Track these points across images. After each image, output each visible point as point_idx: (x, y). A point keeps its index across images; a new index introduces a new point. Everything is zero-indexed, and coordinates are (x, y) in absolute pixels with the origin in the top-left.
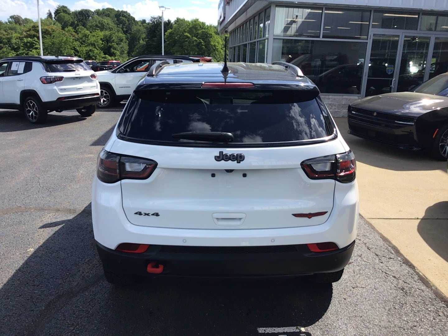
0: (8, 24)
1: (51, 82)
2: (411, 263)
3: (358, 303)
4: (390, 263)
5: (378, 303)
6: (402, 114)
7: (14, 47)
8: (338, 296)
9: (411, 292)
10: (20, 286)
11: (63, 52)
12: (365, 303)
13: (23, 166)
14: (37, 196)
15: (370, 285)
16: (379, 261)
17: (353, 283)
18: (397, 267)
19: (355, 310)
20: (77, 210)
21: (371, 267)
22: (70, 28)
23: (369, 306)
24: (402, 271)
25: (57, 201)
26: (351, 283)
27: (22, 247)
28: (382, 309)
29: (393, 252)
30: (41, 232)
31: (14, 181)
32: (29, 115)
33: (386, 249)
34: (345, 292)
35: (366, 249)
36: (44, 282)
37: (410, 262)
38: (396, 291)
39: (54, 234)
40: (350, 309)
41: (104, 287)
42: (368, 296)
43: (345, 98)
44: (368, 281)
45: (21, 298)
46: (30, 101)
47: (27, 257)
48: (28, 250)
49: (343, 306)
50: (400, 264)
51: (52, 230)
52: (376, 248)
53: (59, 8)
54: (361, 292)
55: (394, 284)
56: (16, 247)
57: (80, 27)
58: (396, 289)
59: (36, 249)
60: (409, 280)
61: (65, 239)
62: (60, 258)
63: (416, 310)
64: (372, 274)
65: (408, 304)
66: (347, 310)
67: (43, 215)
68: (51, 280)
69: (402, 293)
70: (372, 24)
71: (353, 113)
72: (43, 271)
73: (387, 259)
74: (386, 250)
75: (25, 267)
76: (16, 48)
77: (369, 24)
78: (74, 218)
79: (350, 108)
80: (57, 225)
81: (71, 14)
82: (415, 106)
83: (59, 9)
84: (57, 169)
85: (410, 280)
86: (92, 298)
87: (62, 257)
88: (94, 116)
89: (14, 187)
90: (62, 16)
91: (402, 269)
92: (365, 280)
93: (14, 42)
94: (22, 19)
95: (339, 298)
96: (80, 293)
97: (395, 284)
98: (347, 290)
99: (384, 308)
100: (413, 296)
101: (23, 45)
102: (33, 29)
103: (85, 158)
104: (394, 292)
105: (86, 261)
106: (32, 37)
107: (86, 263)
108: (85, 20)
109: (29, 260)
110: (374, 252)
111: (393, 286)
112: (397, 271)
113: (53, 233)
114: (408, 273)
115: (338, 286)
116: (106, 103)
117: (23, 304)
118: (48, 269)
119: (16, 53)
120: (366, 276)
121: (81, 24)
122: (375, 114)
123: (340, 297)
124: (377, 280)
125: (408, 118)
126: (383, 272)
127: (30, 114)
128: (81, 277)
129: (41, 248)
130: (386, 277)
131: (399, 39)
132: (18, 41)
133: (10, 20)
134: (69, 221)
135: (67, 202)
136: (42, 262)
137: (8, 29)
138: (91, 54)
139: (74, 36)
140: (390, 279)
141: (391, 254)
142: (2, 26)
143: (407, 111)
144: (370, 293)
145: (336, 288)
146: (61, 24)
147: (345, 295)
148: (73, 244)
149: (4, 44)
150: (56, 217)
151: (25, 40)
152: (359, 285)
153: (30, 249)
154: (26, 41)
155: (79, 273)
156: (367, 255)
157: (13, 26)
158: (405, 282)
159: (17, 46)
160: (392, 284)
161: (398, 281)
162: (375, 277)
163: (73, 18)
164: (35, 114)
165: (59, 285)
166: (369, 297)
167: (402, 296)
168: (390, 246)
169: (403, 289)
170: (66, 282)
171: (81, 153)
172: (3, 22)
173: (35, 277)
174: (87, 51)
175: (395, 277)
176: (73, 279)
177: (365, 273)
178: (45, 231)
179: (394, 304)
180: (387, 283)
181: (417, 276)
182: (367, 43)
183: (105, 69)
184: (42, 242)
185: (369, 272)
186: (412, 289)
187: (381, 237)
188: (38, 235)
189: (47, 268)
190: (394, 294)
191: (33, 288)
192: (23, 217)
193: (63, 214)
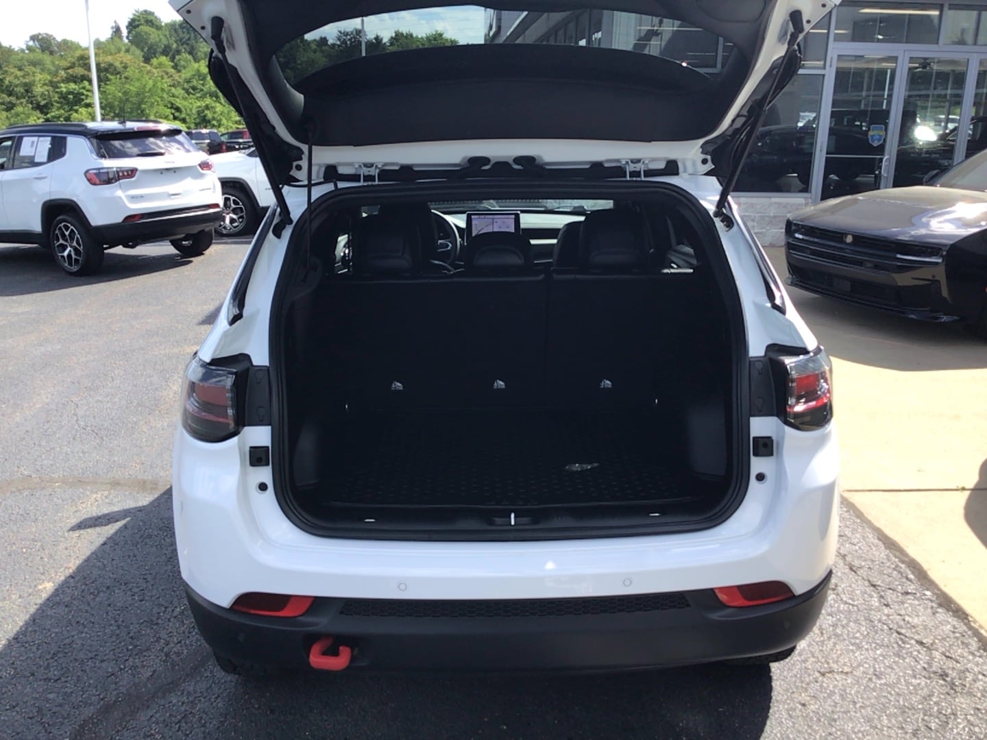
0: (27, 54)
1: (109, 181)
2: (958, 605)
3: (836, 717)
4: (906, 605)
5: (886, 715)
6: (911, 239)
7: (40, 102)
8: (786, 697)
9: (964, 683)
10: (14, 681)
11: (148, 111)
12: (854, 714)
13: (42, 376)
14: (69, 450)
15: (863, 666)
16: (880, 601)
17: (821, 662)
18: (923, 615)
19: (830, 734)
20: (160, 484)
21: (863, 618)
22: (163, 59)
23: (864, 722)
24: (938, 627)
25: (114, 461)
26: (816, 662)
27: (25, 578)
28: (897, 730)
29: (911, 576)
30: (74, 540)
31: (18, 414)
32: (63, 257)
33: (894, 569)
34: (802, 687)
35: (847, 570)
36: (74, 670)
37: (955, 603)
38: (928, 681)
39: (104, 544)
40: (816, 732)
41: (217, 682)
42: (860, 696)
43: (776, 203)
44: (856, 655)
45: (14, 713)
46: (63, 224)
47: (36, 604)
48: (40, 587)
49: (800, 725)
50: (932, 607)
51: (98, 534)
52: (869, 568)
53: (137, 14)
54: (843, 685)
55: (921, 662)
56: (13, 580)
57: (183, 57)
58: (927, 676)
59: (59, 585)
60: (957, 652)
61: (129, 556)
62: (115, 606)
63: (981, 733)
64: (865, 637)
65: (961, 715)
66: (810, 734)
67: (80, 497)
68: (89, 663)
69: (942, 685)
70: (836, 34)
71: (798, 239)
72: (73, 641)
73: (900, 594)
74: (895, 572)
75: (31, 632)
76: (45, 106)
77: (828, 33)
78: (152, 503)
79: (790, 227)
80: (112, 520)
81: (164, 28)
82: (941, 219)
83: (135, 17)
84: (118, 381)
85: (959, 651)
86: (186, 711)
87: (118, 604)
88: (211, 255)
89: (18, 427)
90: (143, 33)
91: (937, 622)
92: (848, 653)
93: (40, 93)
94: (58, 42)
95: (788, 701)
96: (158, 698)
97: (924, 663)
98: (807, 680)
99: (902, 728)
100: (970, 694)
101: (59, 98)
102: (81, 62)
103: (183, 355)
104: (923, 683)
105: (175, 614)
106: (79, 81)
107: (175, 617)
108: (194, 42)
109: (40, 611)
110: (866, 578)
111: (918, 667)
112: (925, 628)
113: (102, 542)
114: (954, 632)
115: (784, 670)
116: (236, 224)
117: (19, 731)
118: (83, 635)
119: (42, 116)
120: (850, 642)
121: (185, 49)
122: (849, 239)
123: (792, 699)
124: (878, 652)
125: (926, 248)
126: (891, 629)
127: (66, 254)
128: (163, 654)
129: (72, 580)
130: (900, 643)
131: (896, 66)
132: (48, 91)
133: (31, 43)
134: (140, 509)
135: (138, 464)
136: (70, 617)
137: (26, 64)
138: (209, 115)
139: (171, 76)
140: (912, 650)
141: (909, 583)
142: (13, 56)
143: (923, 231)
144: (865, 688)
145: (780, 675)
146: (142, 50)
147: (803, 695)
148: (147, 570)
149: (18, 98)
150: (112, 500)
151: (64, 88)
152: (835, 666)
153: (46, 583)
154: (64, 90)
155: (157, 644)
156: (850, 586)
157: (38, 58)
158: (947, 657)
159: (46, 101)
160: (916, 661)
161: (931, 654)
162: (874, 645)
163: (168, 36)
164: (76, 254)
165: (108, 677)
166: (862, 698)
167: (943, 694)
168: (903, 562)
169: (944, 676)
170: (125, 668)
171: (177, 342)
172: (16, 50)
173: (52, 658)
174: (200, 109)
175: (921, 643)
176: (143, 662)
177: (848, 635)
178: (82, 536)
179: (926, 718)
180: (904, 659)
181: (975, 639)
182: (824, 75)
183: (237, 147)
184: (73, 565)
185: (858, 631)
186: (968, 674)
187: (879, 539)
188: (66, 549)
189: (82, 632)
190: (922, 689)
191: (45, 687)
192: (34, 502)
193: (127, 493)
